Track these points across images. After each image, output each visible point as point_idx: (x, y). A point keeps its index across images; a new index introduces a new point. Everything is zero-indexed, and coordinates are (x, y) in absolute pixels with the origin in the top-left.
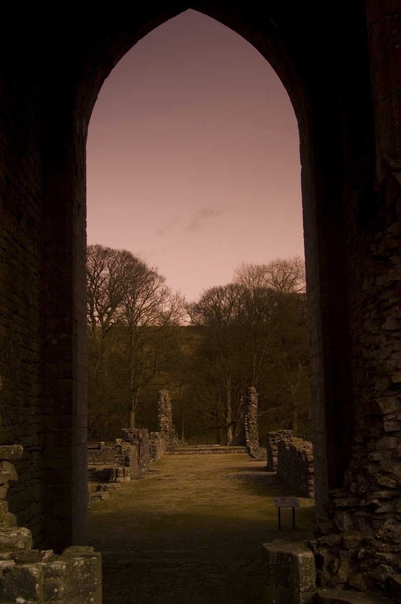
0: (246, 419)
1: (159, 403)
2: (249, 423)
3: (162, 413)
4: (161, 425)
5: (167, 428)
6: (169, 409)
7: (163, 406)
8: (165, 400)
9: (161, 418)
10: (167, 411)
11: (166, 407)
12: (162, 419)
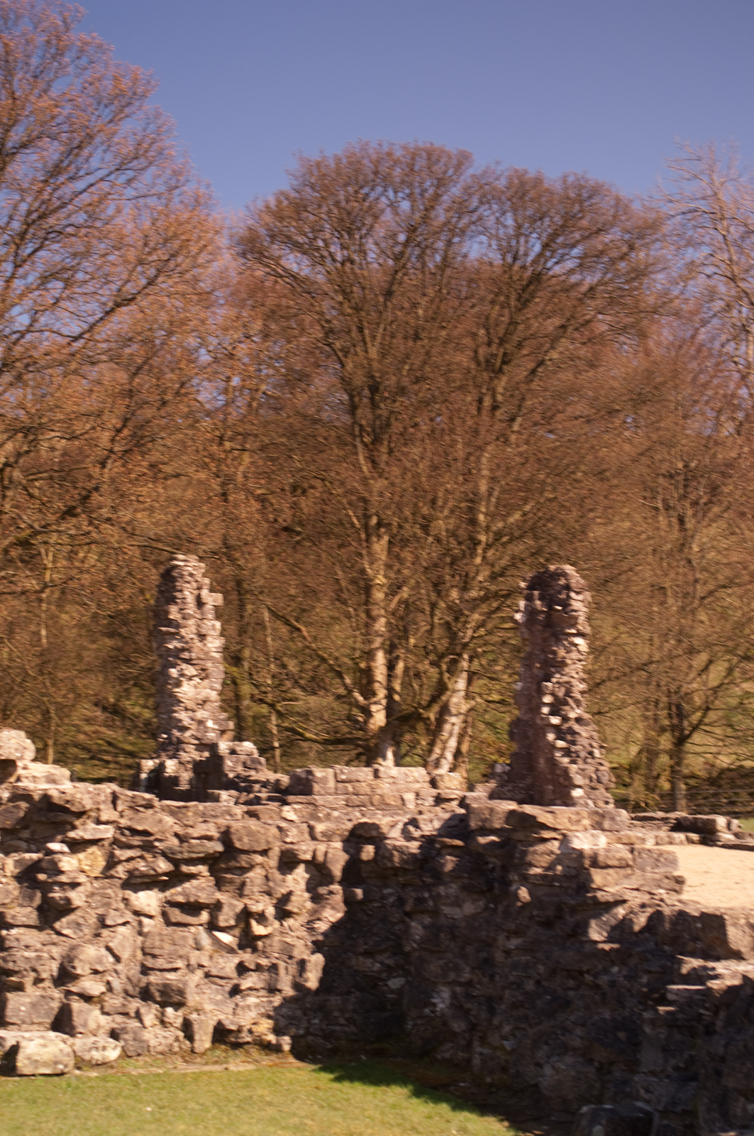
0: (547, 699)
1: (174, 612)
2: (565, 719)
3: (188, 661)
4: (183, 716)
5: (206, 729)
6: (214, 644)
7: (188, 631)
8: (200, 603)
9: (178, 684)
10: (206, 653)
11: (202, 637)
12: (187, 691)
